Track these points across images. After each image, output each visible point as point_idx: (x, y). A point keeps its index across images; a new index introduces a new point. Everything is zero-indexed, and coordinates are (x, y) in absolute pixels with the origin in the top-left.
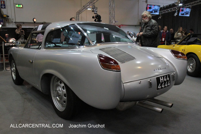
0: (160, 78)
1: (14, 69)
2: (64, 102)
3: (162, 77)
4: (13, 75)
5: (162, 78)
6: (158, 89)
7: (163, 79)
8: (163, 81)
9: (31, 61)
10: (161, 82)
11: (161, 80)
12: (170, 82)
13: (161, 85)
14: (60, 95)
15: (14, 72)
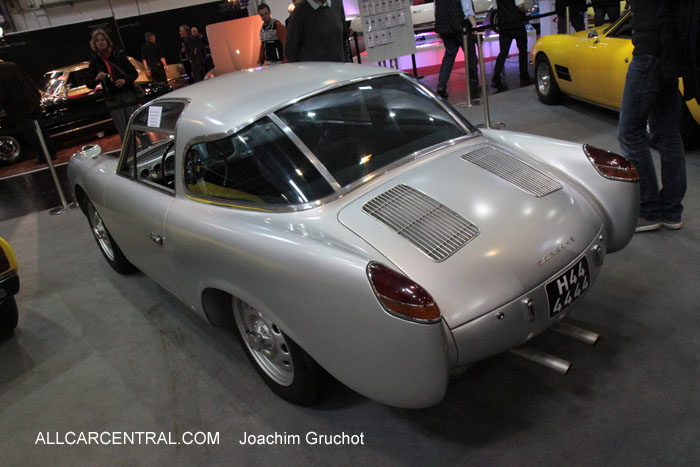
0: (559, 281)
1: (102, 228)
2: (286, 363)
3: (565, 278)
4: (105, 246)
5: (562, 281)
6: (553, 314)
7: (566, 283)
8: (567, 288)
9: (158, 239)
10: (561, 292)
11: (560, 285)
12: (588, 280)
13: (562, 302)
14: (269, 346)
15: (104, 239)
